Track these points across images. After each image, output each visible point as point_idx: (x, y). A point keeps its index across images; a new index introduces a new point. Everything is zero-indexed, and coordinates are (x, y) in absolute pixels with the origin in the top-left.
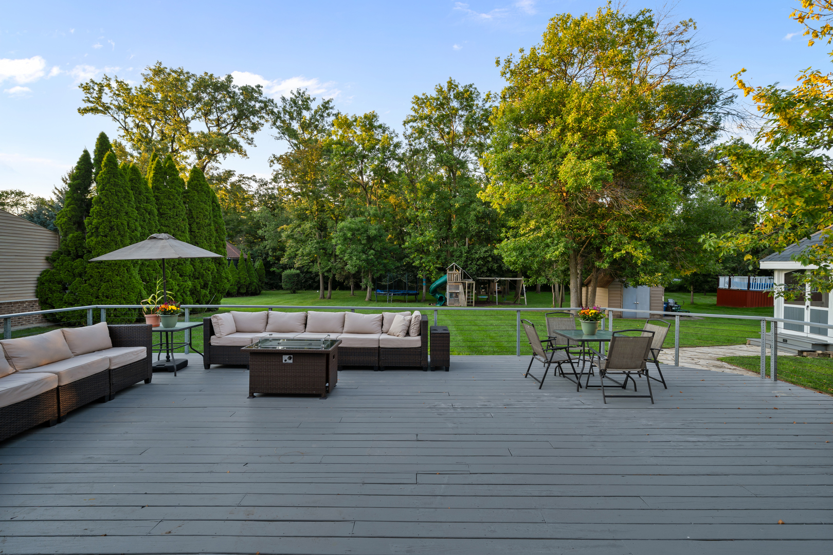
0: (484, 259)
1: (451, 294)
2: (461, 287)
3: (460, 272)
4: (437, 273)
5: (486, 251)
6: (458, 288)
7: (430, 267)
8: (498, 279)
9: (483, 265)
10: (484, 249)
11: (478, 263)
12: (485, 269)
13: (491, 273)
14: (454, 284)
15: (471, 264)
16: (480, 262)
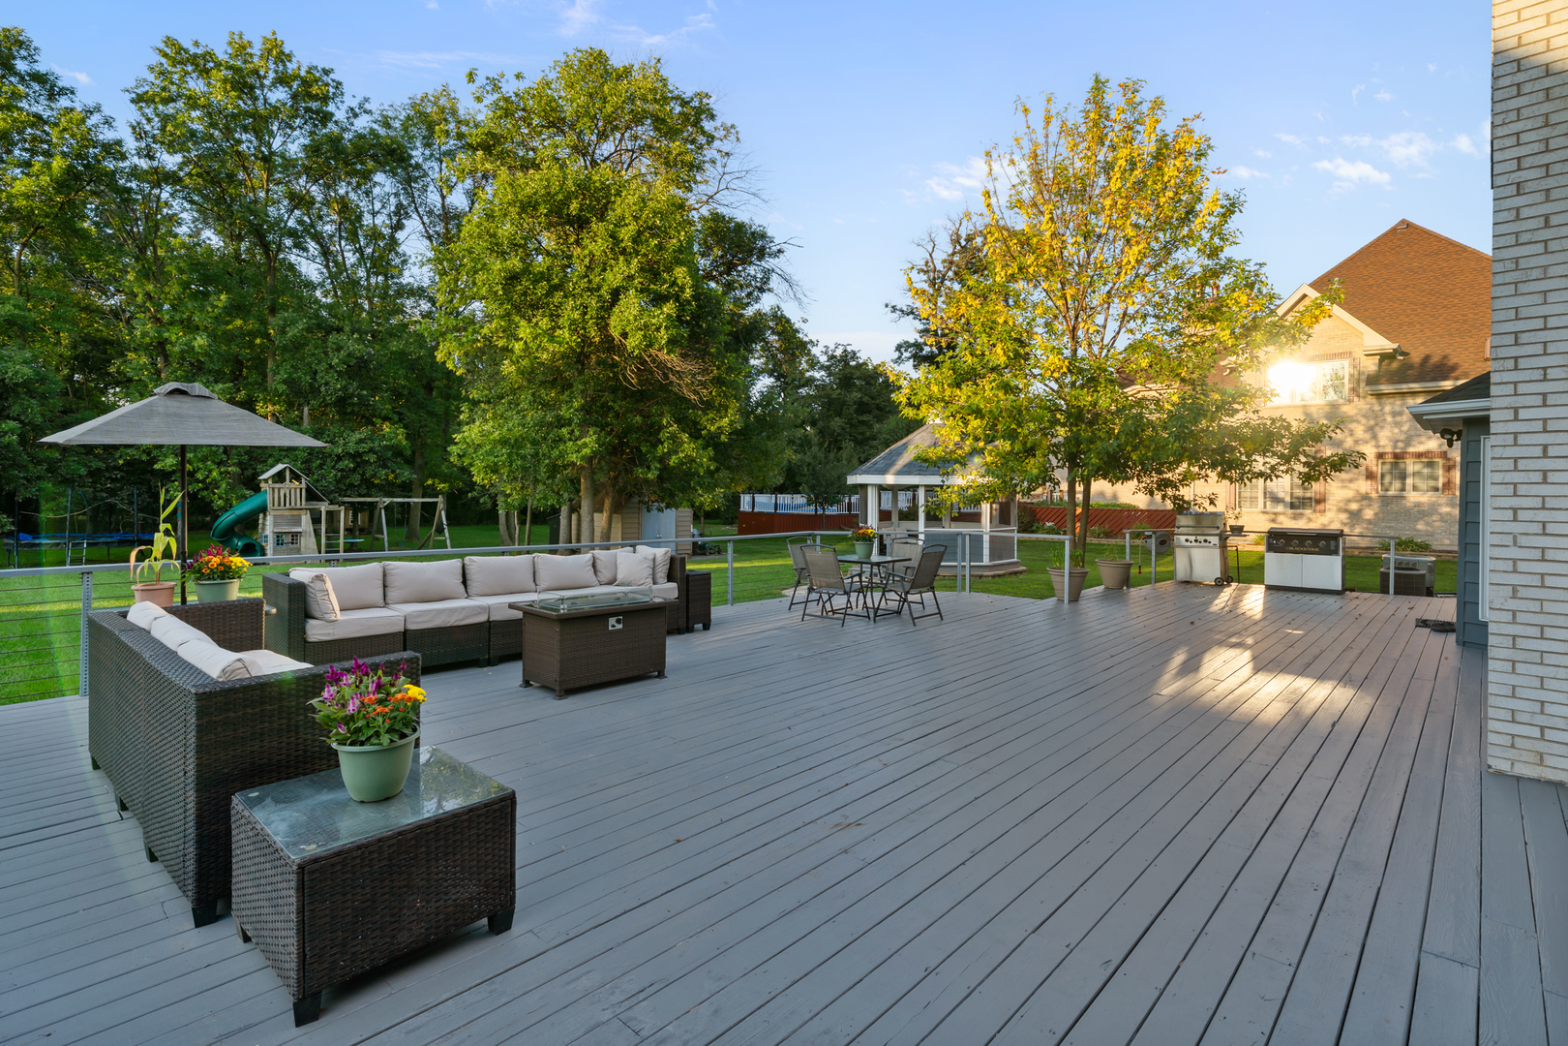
0: (356, 456)
1: (279, 536)
2: (306, 519)
3: (303, 486)
4: (232, 488)
5: (361, 441)
6: (298, 523)
7: (210, 471)
8: (388, 500)
9: (354, 470)
10: (357, 436)
11: (341, 465)
12: (356, 479)
13: (368, 488)
14: (287, 513)
15: (321, 467)
16: (349, 464)
